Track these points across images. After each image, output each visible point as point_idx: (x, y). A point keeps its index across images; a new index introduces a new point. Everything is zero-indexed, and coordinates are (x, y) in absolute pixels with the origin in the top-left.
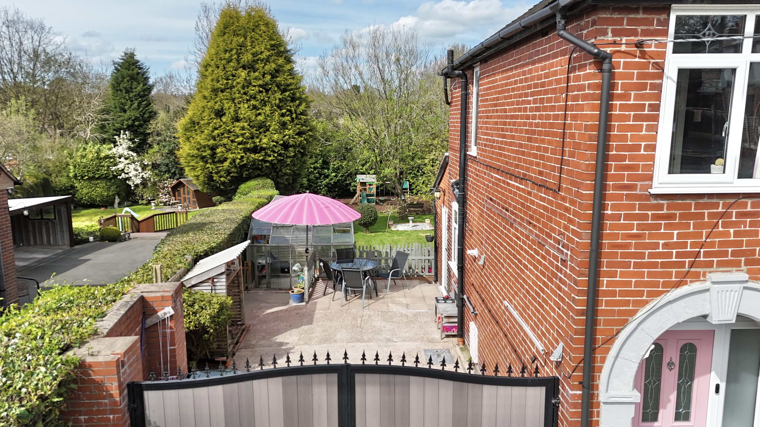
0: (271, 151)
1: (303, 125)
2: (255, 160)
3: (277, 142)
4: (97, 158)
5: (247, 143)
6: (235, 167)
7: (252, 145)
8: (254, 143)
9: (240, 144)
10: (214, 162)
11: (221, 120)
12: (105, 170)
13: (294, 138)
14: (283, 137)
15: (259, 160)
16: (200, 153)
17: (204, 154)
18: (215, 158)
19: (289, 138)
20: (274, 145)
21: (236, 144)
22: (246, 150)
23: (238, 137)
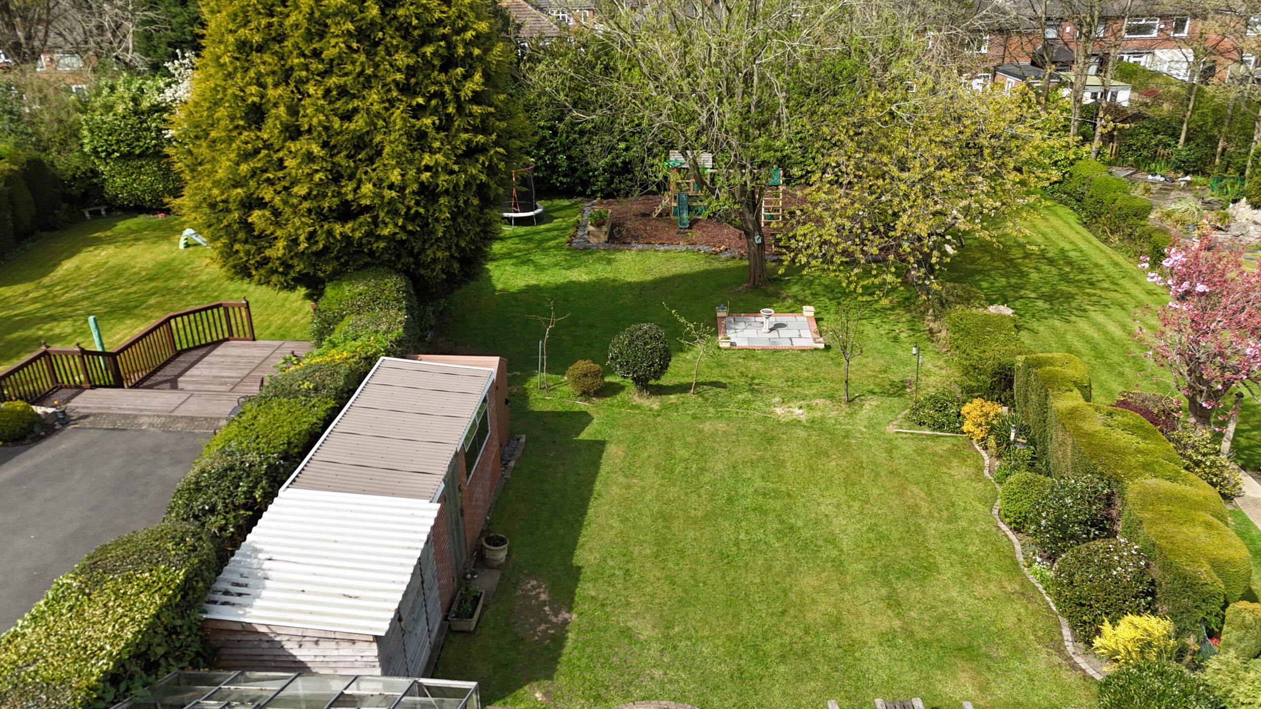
0: (387, 213)
3: (402, 189)
4: (135, 113)
5: (323, 196)
6: (301, 254)
7: (336, 200)
8: (341, 194)
11: (258, 134)
12: (153, 139)
14: (420, 173)
22: (322, 216)
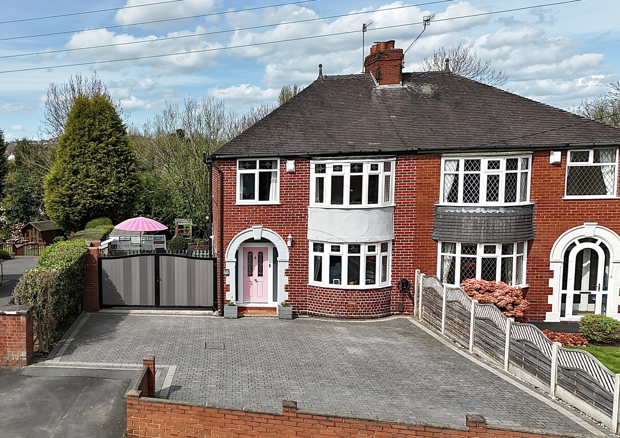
0: (110, 198)
1: (133, 179)
2: (99, 204)
3: (114, 192)
5: (94, 192)
6: (85, 209)
7: (97, 194)
8: (99, 192)
9: (88, 193)
10: (70, 206)
11: (77, 177)
13: (126, 189)
14: (119, 188)
15: (101, 204)
16: (61, 200)
17: (64, 200)
18: (71, 203)
19: (123, 188)
20: (112, 194)
21: (86, 193)
22: (93, 197)
23: (88, 188)
